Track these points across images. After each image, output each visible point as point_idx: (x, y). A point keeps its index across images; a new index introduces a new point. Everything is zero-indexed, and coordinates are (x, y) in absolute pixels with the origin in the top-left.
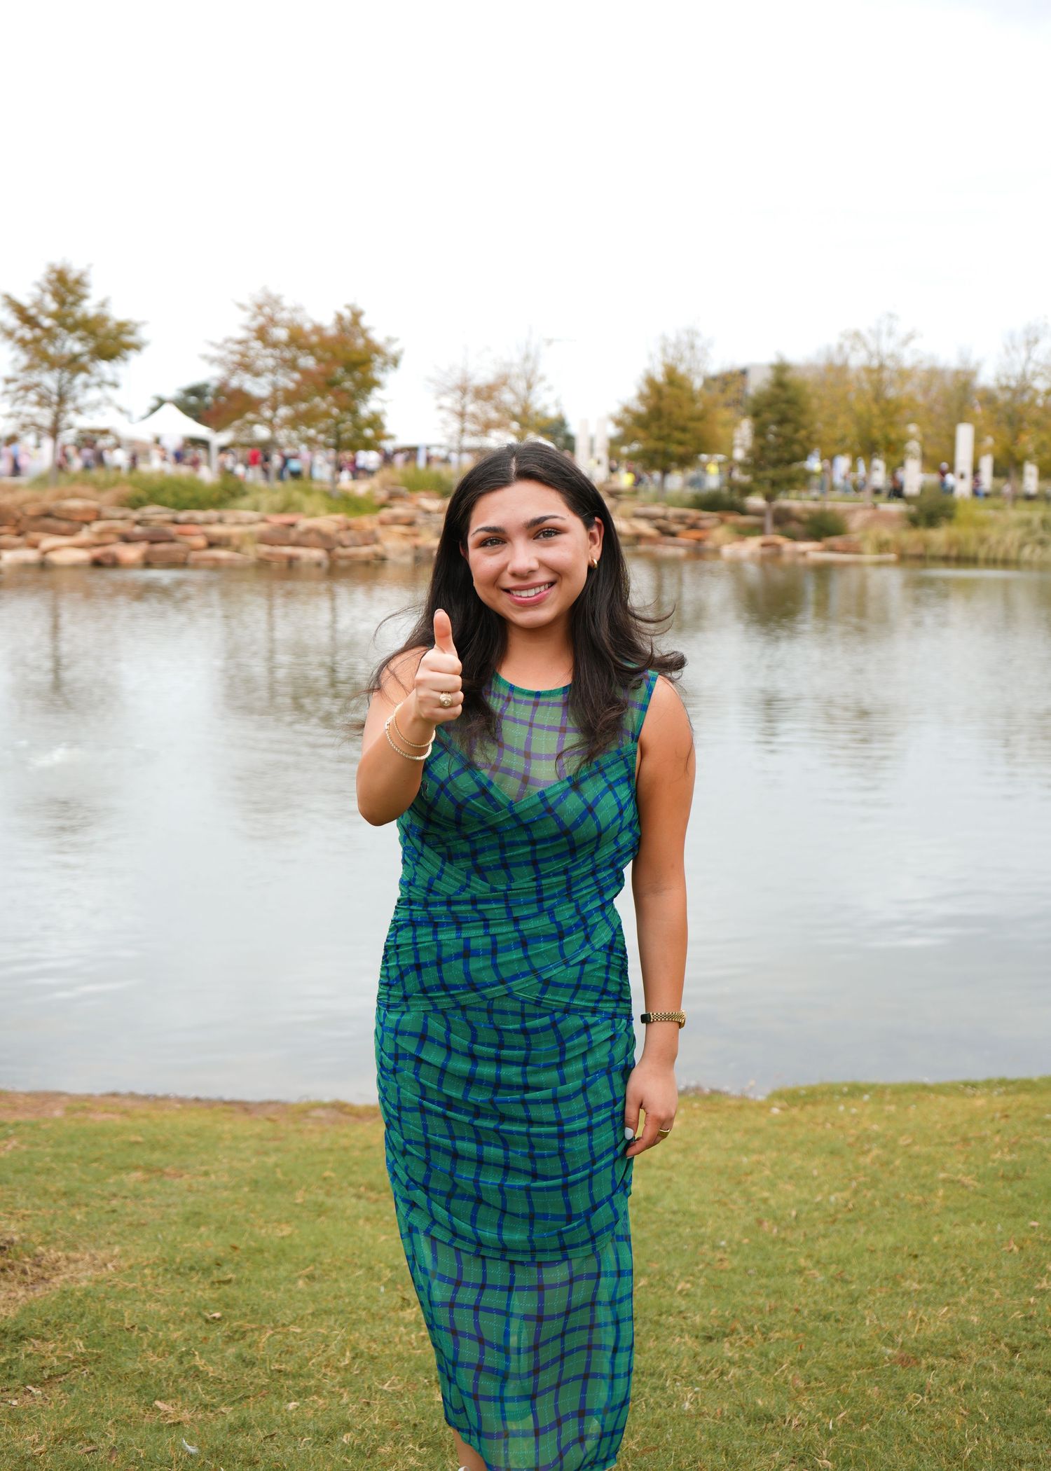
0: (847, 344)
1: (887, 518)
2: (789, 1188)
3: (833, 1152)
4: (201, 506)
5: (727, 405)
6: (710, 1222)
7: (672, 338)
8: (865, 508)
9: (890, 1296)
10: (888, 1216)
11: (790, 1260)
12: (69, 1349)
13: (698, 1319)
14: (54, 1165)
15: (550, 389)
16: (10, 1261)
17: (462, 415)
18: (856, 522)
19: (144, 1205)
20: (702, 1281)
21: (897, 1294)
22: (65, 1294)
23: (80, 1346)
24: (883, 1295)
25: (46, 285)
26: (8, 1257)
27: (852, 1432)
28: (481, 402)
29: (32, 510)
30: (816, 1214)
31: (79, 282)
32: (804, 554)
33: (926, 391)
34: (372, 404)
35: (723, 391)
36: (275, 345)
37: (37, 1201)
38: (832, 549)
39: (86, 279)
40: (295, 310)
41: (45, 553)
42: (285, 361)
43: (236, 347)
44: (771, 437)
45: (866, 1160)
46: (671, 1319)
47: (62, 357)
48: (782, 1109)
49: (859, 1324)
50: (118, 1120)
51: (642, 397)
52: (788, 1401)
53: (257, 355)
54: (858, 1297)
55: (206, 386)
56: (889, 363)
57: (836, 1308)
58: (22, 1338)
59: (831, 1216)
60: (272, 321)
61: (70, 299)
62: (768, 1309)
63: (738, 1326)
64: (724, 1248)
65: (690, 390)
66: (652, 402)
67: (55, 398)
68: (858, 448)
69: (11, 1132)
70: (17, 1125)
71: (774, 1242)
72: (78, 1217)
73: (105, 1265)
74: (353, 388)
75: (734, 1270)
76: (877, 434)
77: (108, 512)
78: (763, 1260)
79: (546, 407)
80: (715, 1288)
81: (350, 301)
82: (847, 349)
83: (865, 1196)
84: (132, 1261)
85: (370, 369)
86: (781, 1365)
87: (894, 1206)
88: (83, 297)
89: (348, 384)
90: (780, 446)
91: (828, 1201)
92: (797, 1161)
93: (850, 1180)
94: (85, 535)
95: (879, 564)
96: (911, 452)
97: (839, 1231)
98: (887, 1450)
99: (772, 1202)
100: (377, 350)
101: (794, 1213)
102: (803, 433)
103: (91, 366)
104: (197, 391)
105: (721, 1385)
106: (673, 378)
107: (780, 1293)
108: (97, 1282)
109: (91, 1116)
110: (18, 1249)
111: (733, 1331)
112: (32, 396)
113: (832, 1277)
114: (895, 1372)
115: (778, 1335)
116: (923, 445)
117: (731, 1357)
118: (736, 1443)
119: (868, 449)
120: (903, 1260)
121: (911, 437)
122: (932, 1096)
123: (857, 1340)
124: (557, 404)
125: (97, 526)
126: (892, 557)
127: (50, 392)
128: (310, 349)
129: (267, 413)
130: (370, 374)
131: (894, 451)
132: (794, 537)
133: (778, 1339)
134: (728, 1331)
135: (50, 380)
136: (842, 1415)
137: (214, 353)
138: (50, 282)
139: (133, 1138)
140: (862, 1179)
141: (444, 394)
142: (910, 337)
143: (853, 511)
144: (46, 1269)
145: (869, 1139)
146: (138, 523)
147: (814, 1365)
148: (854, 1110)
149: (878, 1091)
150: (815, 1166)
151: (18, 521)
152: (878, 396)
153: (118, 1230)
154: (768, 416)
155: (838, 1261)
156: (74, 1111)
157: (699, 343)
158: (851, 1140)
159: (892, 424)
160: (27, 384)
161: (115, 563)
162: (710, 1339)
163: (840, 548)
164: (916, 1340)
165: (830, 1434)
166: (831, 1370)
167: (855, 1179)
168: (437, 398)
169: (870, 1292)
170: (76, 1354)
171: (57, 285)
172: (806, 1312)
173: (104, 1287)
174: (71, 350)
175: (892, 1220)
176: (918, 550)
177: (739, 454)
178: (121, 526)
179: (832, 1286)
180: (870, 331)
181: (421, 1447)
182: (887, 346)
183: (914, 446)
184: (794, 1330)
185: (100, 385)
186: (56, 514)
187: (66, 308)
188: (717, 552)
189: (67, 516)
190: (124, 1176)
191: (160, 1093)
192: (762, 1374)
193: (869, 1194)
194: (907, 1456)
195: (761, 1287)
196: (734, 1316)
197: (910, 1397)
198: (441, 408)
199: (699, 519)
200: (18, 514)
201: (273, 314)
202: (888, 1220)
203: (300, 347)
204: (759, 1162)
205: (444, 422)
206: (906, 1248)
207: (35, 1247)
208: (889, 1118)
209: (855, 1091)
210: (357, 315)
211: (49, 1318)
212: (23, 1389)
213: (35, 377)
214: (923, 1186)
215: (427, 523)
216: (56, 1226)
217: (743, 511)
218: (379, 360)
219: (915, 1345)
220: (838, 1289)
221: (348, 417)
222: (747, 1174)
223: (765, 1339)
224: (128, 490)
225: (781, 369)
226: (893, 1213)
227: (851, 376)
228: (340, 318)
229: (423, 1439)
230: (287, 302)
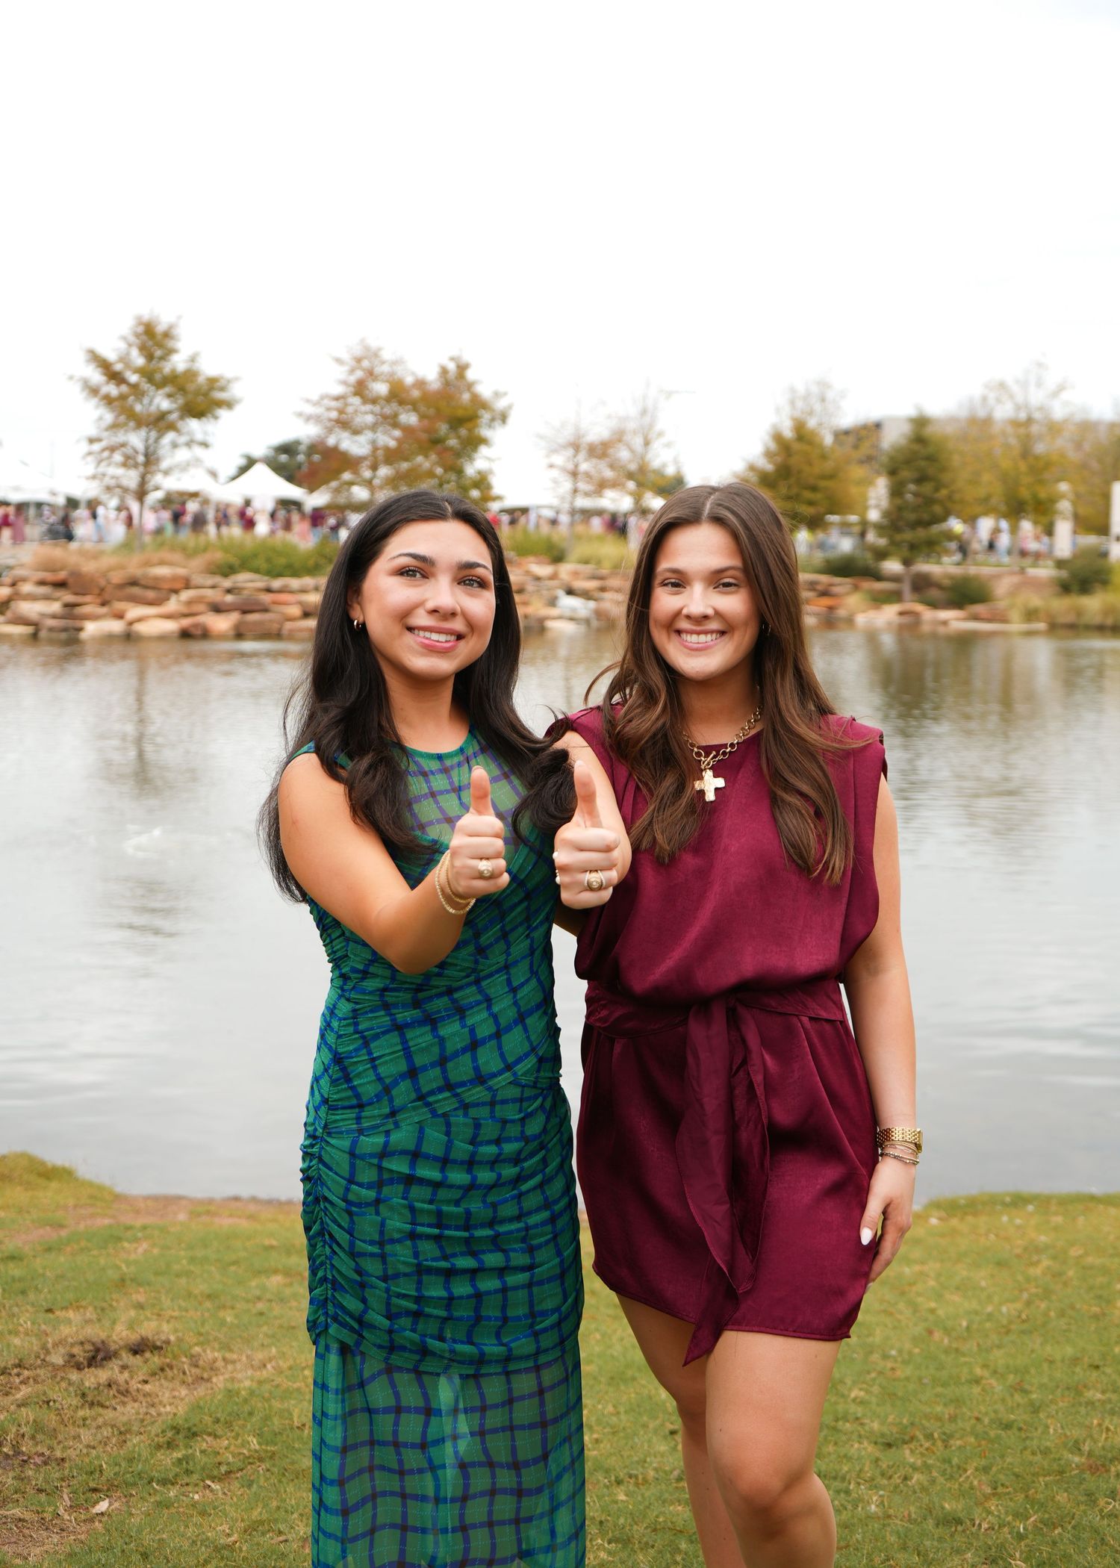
0: (992, 396)
1: (1035, 584)
2: (956, 1298)
3: (1001, 1264)
4: (296, 573)
5: (861, 462)
6: (878, 1331)
7: (801, 389)
8: (1013, 573)
9: (1073, 1406)
10: (1065, 1327)
11: (965, 1370)
12: (243, 1446)
13: (876, 1426)
14: (192, 1268)
15: (668, 445)
16: (168, 1360)
17: (574, 474)
18: (1002, 588)
19: (290, 1308)
20: (876, 1389)
21: (1080, 1404)
22: (230, 1393)
23: (254, 1443)
24: (1066, 1404)
25: (132, 339)
26: (165, 1357)
27: (1043, 1535)
28: (594, 461)
29: (117, 577)
30: (988, 1325)
31: (167, 335)
32: (945, 623)
33: (1078, 446)
34: (478, 464)
35: (856, 447)
36: (374, 401)
37: (183, 1304)
38: (976, 618)
39: (175, 332)
40: (395, 363)
41: (131, 624)
42: (385, 417)
43: (334, 404)
44: (909, 497)
45: (1036, 1271)
46: (848, 1425)
47: (149, 415)
48: (940, 1219)
49: (1043, 1433)
50: (244, 1224)
51: (768, 454)
52: (976, 1504)
53: (356, 411)
54: (1040, 1407)
55: (297, 443)
56: (1037, 415)
57: (1018, 1417)
58: (195, 1434)
59: (1003, 1326)
60: (371, 374)
61: (158, 353)
62: (947, 1416)
63: (918, 1433)
64: (894, 1357)
65: (821, 446)
66: (779, 459)
67: (141, 459)
68: (1003, 508)
69: (140, 1235)
70: (144, 1228)
71: (946, 1352)
72: (228, 1319)
73: (265, 1366)
74: (458, 446)
75: (907, 1379)
76: (1025, 493)
77: (198, 579)
78: (937, 1369)
79: (664, 465)
80: (889, 1396)
81: (455, 353)
82: (991, 401)
83: (1038, 1307)
84: (291, 1362)
85: (476, 426)
86: (966, 1471)
87: (1071, 1317)
88: (172, 351)
89: (453, 442)
90: (919, 506)
91: (1000, 1311)
92: (962, 1272)
93: (1021, 1291)
94: (173, 605)
95: (1030, 634)
96: (1061, 513)
97: (1013, 1342)
98: (1082, 1552)
99: (941, 1312)
100: (484, 405)
101: (964, 1324)
102: (944, 492)
103: (180, 424)
104: (288, 449)
105: (905, 1489)
106: (802, 433)
107: (958, 1402)
108: (260, 1383)
109: (216, 1220)
110: (175, 1349)
111: (912, 1438)
112: (118, 457)
113: (1011, 1387)
114: (1084, 1479)
115: (959, 1443)
116: (1074, 504)
117: (914, 1463)
118: (928, 1543)
119: (1015, 509)
120: (1085, 1371)
121: (1063, 496)
122: (1101, 1207)
123: (1042, 1448)
124: (676, 461)
125: (185, 595)
126: (1041, 626)
127: (136, 452)
128: (414, 406)
129: (367, 474)
130: (476, 431)
131: (1043, 511)
132: (934, 605)
133: (960, 1447)
134: (907, 1438)
135: (136, 440)
136: (1032, 1519)
137: (310, 410)
138: (137, 335)
139: (267, 1242)
140: (1034, 1290)
141: (555, 451)
142: (1061, 388)
143: (998, 576)
144: (204, 1369)
145: (1038, 1250)
146: (229, 591)
147: (999, 1471)
148: (1018, 1221)
149: (1043, 1202)
150: (982, 1277)
151: (102, 590)
152: (1026, 453)
153: (270, 1332)
154: (906, 474)
155: (1016, 1371)
156: (199, 1215)
157: (830, 395)
158: (1018, 1251)
159: (1041, 482)
160: (112, 443)
161: (205, 634)
162: (889, 1445)
163: (985, 616)
164: (1103, 1448)
165: (1020, 1537)
166: (1017, 1476)
167: (1026, 1290)
168: (548, 456)
169: (1052, 1402)
170: (250, 1450)
171: (144, 337)
172: (986, 1421)
173: (267, 1387)
174: (158, 407)
175: (1069, 1330)
176: (1070, 618)
177: (874, 515)
178: (209, 593)
179: (1012, 1395)
180: (1017, 382)
181: (609, 1543)
182: (1036, 397)
183: (1065, 506)
184: (976, 1438)
185: (189, 444)
186: (143, 582)
187: (154, 362)
188: (850, 621)
189: (154, 585)
190: (263, 1279)
191: (283, 1198)
192: (946, 1480)
193: (1043, 1305)
194: (1103, 1557)
195: (937, 1395)
196: (912, 1424)
197: (1102, 1502)
198: (551, 466)
199: (831, 585)
200: (103, 583)
201: (373, 369)
202: (1065, 1331)
203: (401, 403)
204: (921, 1273)
205: (555, 481)
206: (1086, 1359)
207: (190, 1347)
208: (1056, 1229)
209: (1019, 1201)
210: (462, 368)
211: (219, 1415)
212: (202, 1484)
213: (121, 437)
214: (1100, 1297)
215: (538, 591)
216: (207, 1327)
217: (878, 577)
218: (486, 416)
219: (1102, 1453)
220: (1018, 1397)
221: (453, 477)
222: (910, 1285)
223: (946, 1447)
224: (219, 556)
225: (920, 422)
226: (1069, 1324)
227: (996, 429)
228: (444, 371)
229: (610, 1535)
230: (387, 355)
